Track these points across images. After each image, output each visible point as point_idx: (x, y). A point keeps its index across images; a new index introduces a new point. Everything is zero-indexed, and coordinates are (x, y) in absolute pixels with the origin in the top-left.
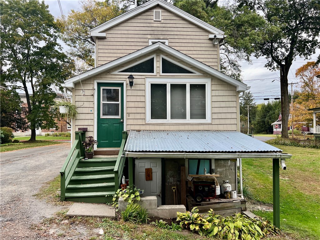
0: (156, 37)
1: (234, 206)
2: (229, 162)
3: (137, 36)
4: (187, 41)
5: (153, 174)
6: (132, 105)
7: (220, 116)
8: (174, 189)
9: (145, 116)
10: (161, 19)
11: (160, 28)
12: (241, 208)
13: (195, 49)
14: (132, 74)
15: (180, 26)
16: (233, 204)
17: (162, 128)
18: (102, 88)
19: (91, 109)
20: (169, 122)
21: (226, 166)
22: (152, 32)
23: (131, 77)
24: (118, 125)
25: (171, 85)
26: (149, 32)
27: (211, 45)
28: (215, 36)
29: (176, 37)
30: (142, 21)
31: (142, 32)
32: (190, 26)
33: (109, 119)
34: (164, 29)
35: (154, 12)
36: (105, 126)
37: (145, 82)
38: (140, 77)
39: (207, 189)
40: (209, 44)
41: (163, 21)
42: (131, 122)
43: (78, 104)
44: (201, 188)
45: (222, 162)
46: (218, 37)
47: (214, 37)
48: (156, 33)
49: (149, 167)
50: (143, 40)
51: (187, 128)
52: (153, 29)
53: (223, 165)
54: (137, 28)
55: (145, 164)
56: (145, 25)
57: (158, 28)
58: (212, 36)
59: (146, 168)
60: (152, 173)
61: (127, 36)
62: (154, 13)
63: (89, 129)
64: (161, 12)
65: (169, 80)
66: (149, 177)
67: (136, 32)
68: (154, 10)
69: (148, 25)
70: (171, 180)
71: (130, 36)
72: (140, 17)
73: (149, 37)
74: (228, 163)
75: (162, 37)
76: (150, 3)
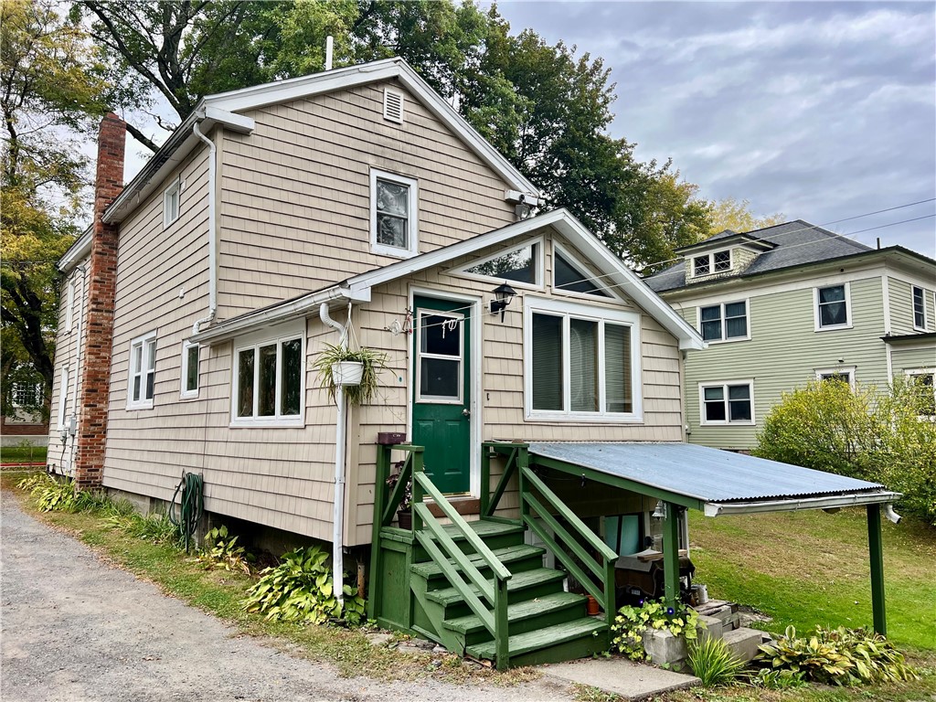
0: (388, 165)
3: (339, 151)
6: (494, 366)
7: (655, 406)
9: (523, 400)
10: (401, 118)
11: (398, 143)
15: (446, 150)
18: (420, 311)
19: (402, 373)
20: (567, 419)
22: (379, 150)
23: (504, 290)
24: (457, 424)
25: (572, 321)
26: (371, 148)
28: (522, 197)
30: (355, 111)
31: (352, 143)
32: (468, 157)
33: (436, 407)
34: (408, 148)
35: (386, 93)
36: (425, 428)
37: (523, 306)
40: (505, 213)
41: (405, 126)
42: (493, 416)
46: (527, 199)
47: (518, 200)
48: (388, 154)
50: (354, 166)
52: (382, 140)
54: (341, 129)
56: (361, 124)
57: (395, 142)
58: (515, 196)
61: (311, 143)
62: (386, 96)
64: (402, 99)
65: (569, 307)
67: (337, 139)
68: (386, 90)
69: (370, 126)
71: (320, 146)
72: (347, 98)
73: (371, 160)
75: (402, 170)
76: (380, 67)
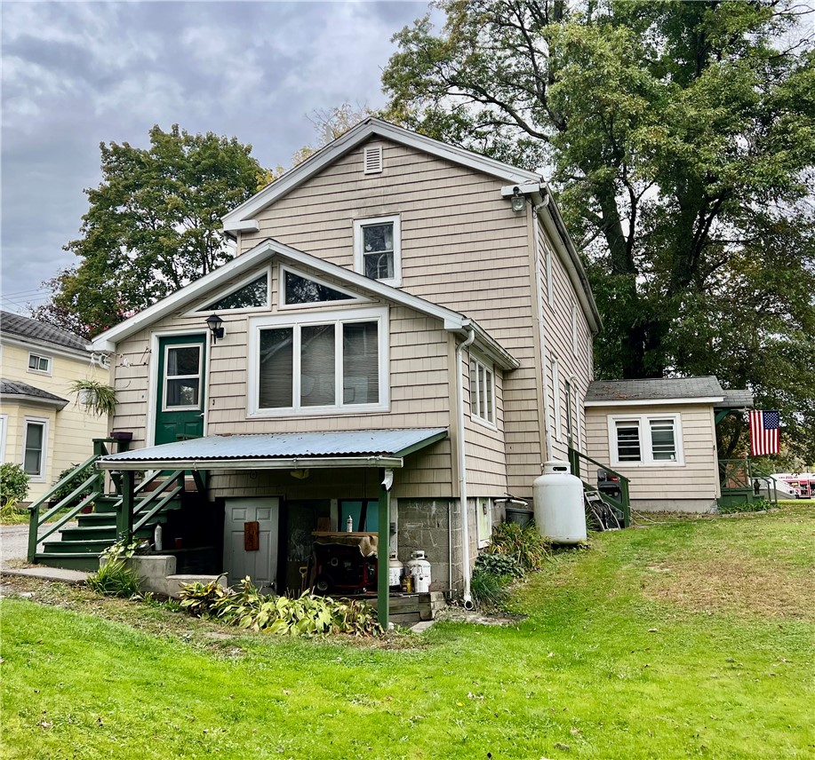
0: (371, 212)
1: (402, 607)
2: (434, 506)
3: (325, 217)
4: (447, 211)
5: (261, 534)
6: (220, 378)
7: (409, 393)
8: (303, 571)
9: (246, 402)
10: (381, 167)
11: (379, 189)
12: (419, 613)
13: (468, 228)
14: (217, 312)
15: (429, 176)
16: (400, 601)
17: (280, 427)
18: (167, 348)
19: (143, 393)
20: (296, 414)
21: (424, 517)
22: (360, 203)
23: (215, 320)
24: (195, 425)
25: (303, 329)
27: (509, 213)
28: (516, 189)
29: (419, 205)
31: (337, 206)
32: (455, 172)
33: (178, 413)
34: (389, 190)
35: (366, 152)
36: (169, 429)
37: (248, 326)
38: (238, 317)
39: (349, 564)
40: (504, 211)
41: (386, 172)
42: (217, 417)
43: (120, 385)
44: (335, 562)
45: (417, 507)
46: (524, 189)
47: (512, 193)
48: (370, 202)
49: (252, 520)
51: (334, 424)
52: (364, 193)
53: (420, 513)
55: (245, 512)
56: (345, 187)
57: (376, 190)
58: (508, 190)
59: (246, 521)
60: (258, 533)
61: (304, 219)
62: (365, 154)
63: (136, 434)
64: (381, 150)
66: (252, 541)
67: (324, 208)
68: (366, 149)
69: (352, 186)
70: (300, 550)
71: (310, 218)
72: (332, 171)
73: (354, 214)
74: (430, 510)
75: (384, 211)
76: (352, 134)
